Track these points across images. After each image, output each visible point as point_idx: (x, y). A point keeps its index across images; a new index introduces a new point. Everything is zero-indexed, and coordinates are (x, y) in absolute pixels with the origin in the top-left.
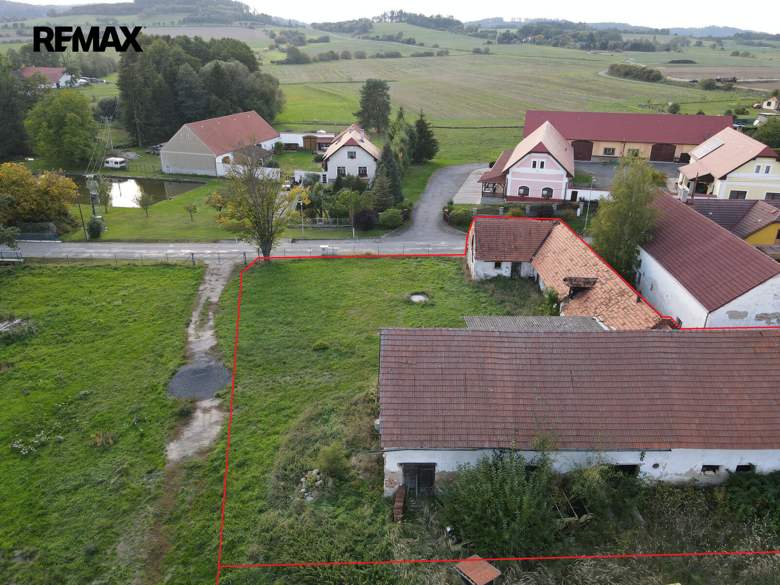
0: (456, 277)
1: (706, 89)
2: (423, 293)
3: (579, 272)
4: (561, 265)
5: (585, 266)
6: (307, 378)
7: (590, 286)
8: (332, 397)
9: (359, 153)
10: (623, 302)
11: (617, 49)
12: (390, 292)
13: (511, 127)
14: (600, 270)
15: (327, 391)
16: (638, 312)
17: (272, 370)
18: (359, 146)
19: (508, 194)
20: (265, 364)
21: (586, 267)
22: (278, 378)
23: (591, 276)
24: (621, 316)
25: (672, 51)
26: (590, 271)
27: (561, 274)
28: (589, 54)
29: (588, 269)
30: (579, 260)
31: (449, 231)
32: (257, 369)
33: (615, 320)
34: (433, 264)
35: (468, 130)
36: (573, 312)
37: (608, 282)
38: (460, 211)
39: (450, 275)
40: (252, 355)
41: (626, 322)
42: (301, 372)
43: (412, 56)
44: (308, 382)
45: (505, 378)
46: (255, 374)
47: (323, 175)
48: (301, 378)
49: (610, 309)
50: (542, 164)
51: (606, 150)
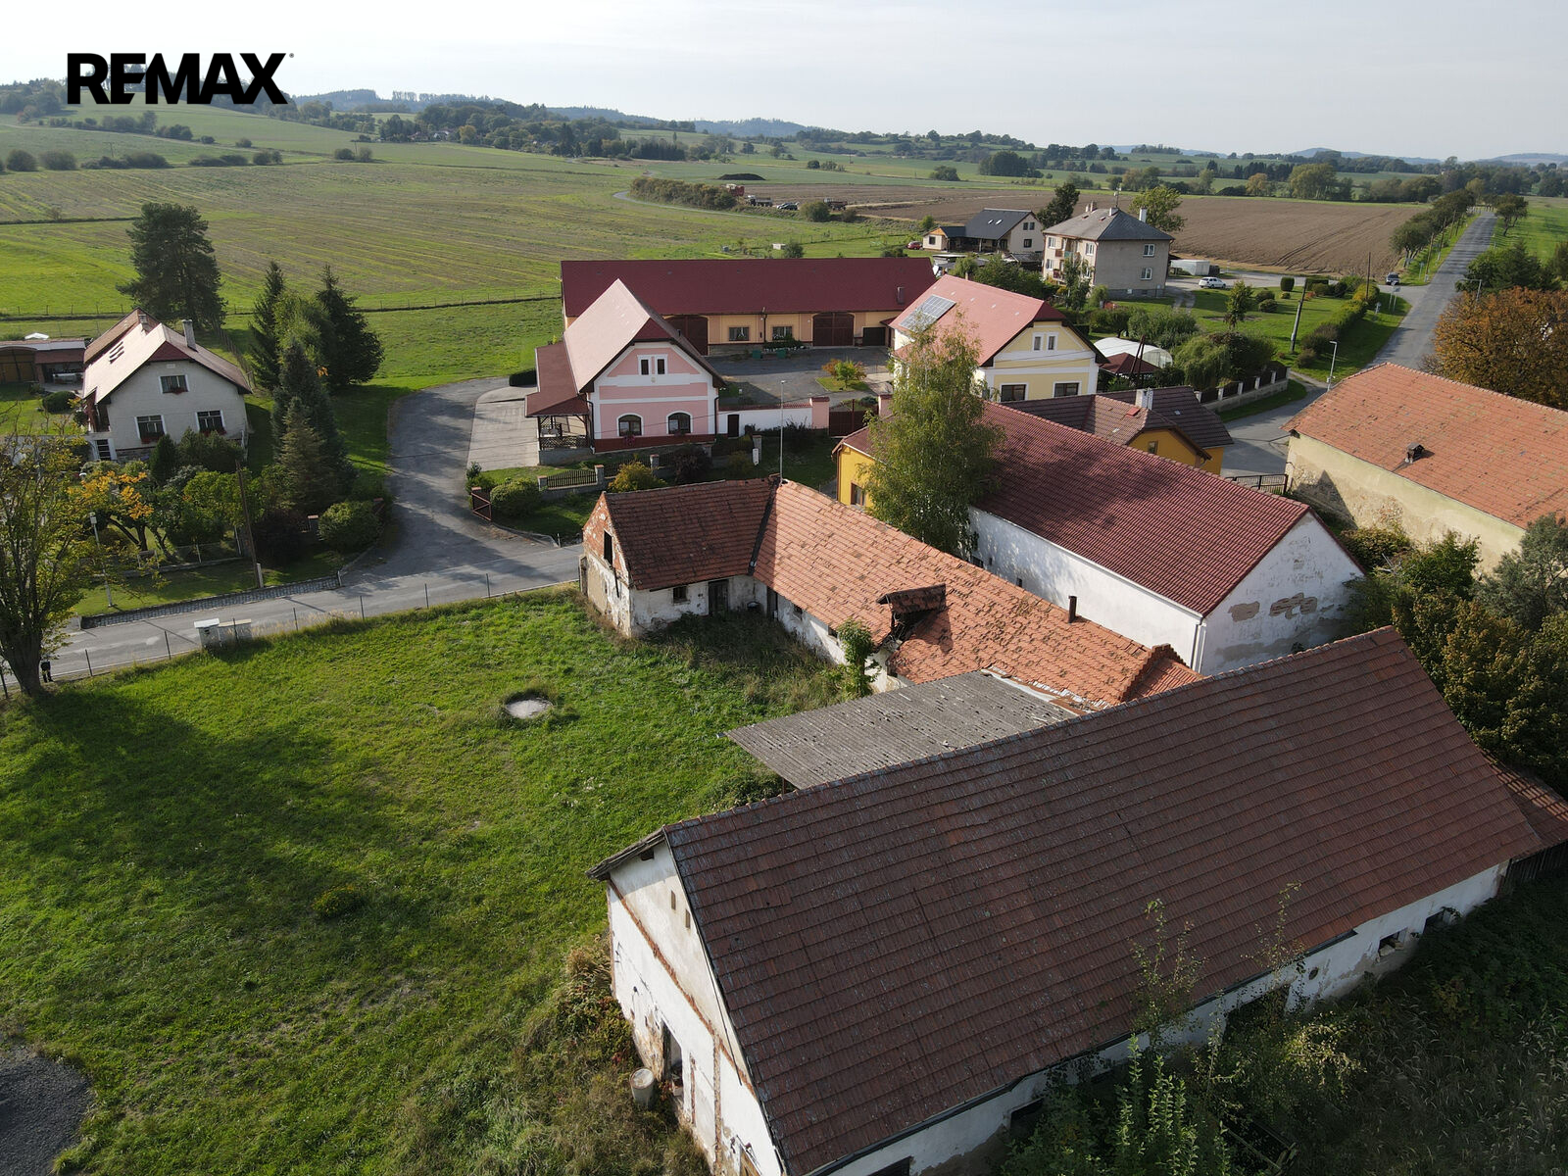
0: (585, 638)
1: (816, 221)
2: (531, 695)
3: (890, 580)
4: (836, 570)
5: (899, 562)
6: (344, 1010)
7: (937, 604)
8: (455, 1044)
9: (192, 377)
10: (1034, 626)
11: (620, 155)
12: (445, 707)
13: (504, 302)
14: (940, 565)
15: (429, 1032)
16: (1081, 641)
17: (220, 1020)
18: (192, 361)
19: (598, 436)
20: (185, 1007)
21: (903, 566)
22: (251, 1038)
23: (927, 582)
24: (1047, 657)
25: (712, 160)
26: (916, 572)
27: (847, 590)
28: (574, 163)
29: (909, 569)
30: (877, 552)
31: (498, 536)
32: (166, 1031)
33: (1038, 669)
34: (512, 617)
35: (410, 312)
36: (922, 667)
37: (975, 588)
38: (513, 486)
39: (569, 636)
40: (125, 992)
41: (1066, 667)
42: (317, 998)
43: (195, 164)
44: (356, 1021)
45: (1002, 873)
46: (168, 1052)
47: (99, 442)
48: (326, 1015)
49: (1012, 647)
50: (661, 363)
51: (732, 330)
